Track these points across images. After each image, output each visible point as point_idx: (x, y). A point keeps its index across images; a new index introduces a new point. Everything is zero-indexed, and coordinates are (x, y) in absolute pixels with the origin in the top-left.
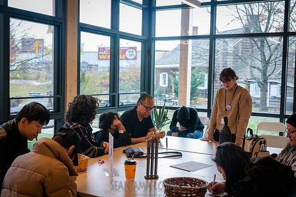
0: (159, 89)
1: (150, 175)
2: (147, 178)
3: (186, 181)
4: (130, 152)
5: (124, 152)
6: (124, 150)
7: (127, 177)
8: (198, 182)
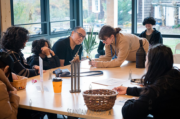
0: (91, 15)
1: (74, 89)
2: (72, 92)
3: (101, 91)
4: (59, 72)
5: (54, 73)
6: (54, 71)
7: (55, 91)
8: (110, 92)
